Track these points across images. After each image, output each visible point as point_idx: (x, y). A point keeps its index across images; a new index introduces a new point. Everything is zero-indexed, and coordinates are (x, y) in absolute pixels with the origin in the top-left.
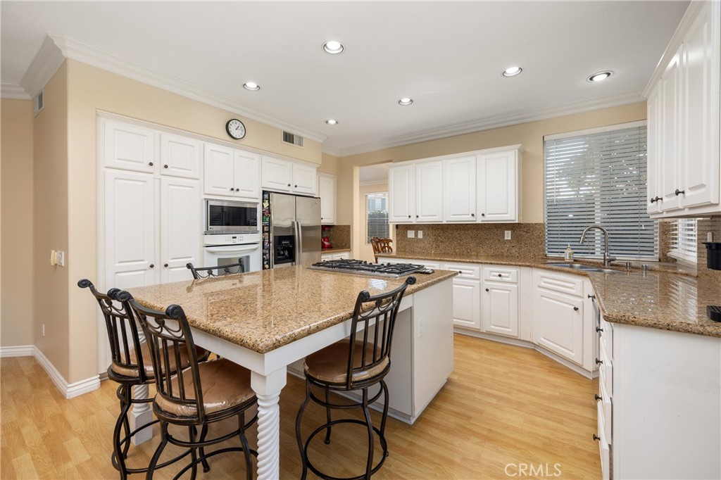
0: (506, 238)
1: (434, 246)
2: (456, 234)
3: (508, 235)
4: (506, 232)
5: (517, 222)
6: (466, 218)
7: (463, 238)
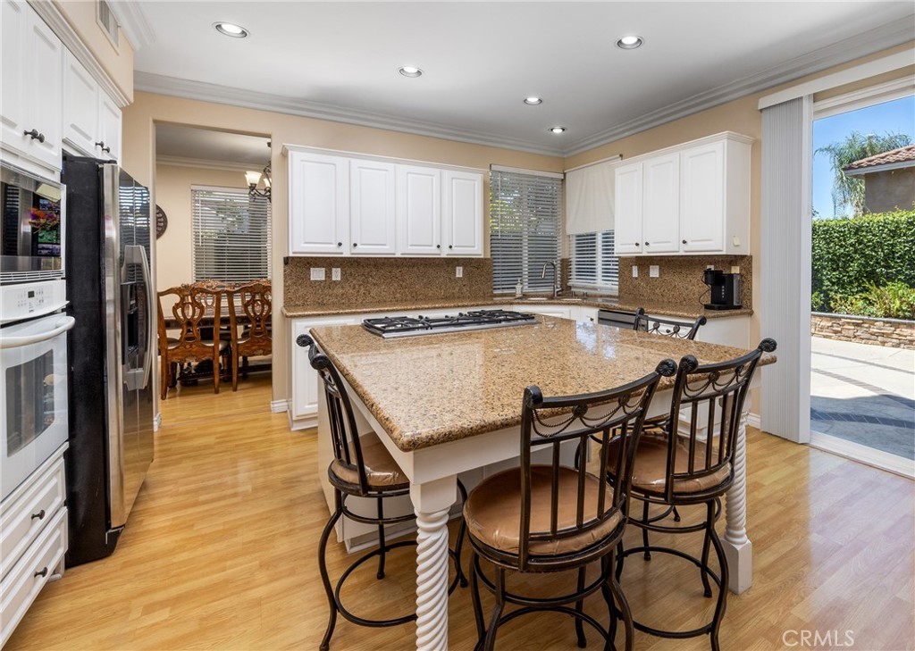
0: (457, 276)
1: (362, 291)
2: (396, 271)
3: (459, 272)
4: (457, 268)
5: (482, 257)
6: (429, 251)
7: (406, 277)
